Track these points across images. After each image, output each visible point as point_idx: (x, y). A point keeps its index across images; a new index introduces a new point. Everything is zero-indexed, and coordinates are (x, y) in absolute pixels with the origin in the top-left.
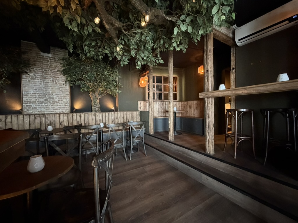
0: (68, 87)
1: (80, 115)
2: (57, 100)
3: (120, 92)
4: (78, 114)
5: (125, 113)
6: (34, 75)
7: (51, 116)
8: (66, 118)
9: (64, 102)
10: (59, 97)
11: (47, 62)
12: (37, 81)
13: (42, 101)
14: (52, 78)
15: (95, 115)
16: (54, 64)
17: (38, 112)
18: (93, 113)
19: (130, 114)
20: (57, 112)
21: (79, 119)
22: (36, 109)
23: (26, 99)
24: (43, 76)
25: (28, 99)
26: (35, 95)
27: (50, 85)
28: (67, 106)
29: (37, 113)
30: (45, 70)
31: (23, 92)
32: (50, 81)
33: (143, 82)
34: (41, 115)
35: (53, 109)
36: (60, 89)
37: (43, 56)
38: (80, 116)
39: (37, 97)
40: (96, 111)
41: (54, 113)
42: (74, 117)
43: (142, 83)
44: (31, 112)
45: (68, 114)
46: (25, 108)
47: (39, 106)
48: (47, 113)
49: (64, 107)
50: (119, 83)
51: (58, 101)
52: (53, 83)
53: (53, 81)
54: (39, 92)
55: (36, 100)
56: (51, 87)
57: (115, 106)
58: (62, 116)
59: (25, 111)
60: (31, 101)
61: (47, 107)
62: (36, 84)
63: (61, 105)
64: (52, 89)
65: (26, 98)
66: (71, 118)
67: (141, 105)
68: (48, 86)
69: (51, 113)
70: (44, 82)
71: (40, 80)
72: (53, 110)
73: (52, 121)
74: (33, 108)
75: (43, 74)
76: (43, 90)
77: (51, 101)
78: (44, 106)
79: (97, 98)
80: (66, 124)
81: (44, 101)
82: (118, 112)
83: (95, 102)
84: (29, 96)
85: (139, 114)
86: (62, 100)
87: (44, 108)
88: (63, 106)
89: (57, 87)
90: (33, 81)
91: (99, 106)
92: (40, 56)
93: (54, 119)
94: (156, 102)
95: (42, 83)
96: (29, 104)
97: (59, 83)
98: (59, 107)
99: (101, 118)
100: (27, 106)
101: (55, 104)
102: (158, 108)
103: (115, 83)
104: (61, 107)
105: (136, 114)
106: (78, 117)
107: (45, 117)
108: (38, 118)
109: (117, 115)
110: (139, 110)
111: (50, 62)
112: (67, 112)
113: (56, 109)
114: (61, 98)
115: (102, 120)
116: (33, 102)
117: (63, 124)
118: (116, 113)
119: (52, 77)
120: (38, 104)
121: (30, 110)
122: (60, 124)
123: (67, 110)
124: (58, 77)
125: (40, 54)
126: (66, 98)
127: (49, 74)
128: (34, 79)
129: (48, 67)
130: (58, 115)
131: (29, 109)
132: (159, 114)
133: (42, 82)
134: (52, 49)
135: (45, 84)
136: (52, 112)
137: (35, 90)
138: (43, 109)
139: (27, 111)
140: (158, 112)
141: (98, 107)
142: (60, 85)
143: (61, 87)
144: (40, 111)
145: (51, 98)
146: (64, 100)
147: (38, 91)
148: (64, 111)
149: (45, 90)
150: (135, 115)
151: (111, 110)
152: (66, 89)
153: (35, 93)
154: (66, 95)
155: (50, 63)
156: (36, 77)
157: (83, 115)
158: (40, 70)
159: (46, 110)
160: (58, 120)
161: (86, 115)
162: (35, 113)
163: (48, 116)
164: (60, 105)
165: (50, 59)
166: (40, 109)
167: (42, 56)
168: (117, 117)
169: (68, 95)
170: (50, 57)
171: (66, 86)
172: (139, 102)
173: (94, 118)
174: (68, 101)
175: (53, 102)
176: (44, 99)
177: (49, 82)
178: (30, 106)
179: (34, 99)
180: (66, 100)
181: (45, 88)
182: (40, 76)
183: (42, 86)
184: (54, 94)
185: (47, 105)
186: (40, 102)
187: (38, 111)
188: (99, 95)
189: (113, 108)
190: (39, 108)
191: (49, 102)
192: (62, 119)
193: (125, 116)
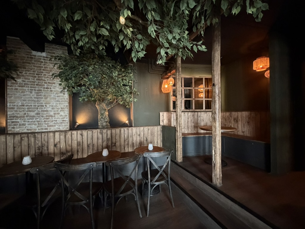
0: (66, 96)
1: (81, 133)
2: (52, 113)
3: (135, 100)
4: (79, 132)
5: (142, 128)
6: (23, 81)
7: (43, 136)
8: (62, 137)
9: (61, 116)
10: (55, 109)
11: (40, 63)
12: (27, 88)
13: (32, 115)
14: (46, 85)
15: (102, 133)
16: (49, 65)
17: (28, 130)
18: (99, 130)
19: (149, 130)
20: (53, 129)
21: (79, 139)
22: (24, 126)
23: (12, 113)
24: (34, 82)
25: (13, 114)
26: (24, 107)
27: (44, 94)
28: (65, 121)
29: (26, 131)
30: (37, 74)
31: (8, 104)
32: (44, 88)
33: (166, 86)
34: (30, 135)
35: (46, 125)
36: (56, 98)
37: (36, 56)
38: (82, 135)
39: (27, 110)
40: (103, 128)
41: (48, 130)
42: (73, 136)
43: (165, 88)
44: (17, 130)
45: (65, 132)
46: (10, 125)
47: (28, 122)
48: (39, 131)
49: (61, 123)
50: (134, 89)
51: (53, 115)
52: (48, 91)
53: (47, 88)
54: (29, 103)
55: (25, 114)
56: (45, 96)
57: (129, 119)
58: (57, 134)
59: (10, 129)
60: (18, 115)
61: (39, 124)
62: (25, 93)
63: (58, 120)
64: (46, 98)
65: (12, 111)
66: (70, 137)
67: (164, 117)
68: (41, 95)
69: (44, 131)
70: (35, 90)
71: (31, 87)
72: (47, 127)
73: (43, 142)
74: (20, 125)
75: (34, 79)
76: (35, 101)
77: (45, 116)
78: (35, 122)
79: (105, 110)
80: (62, 145)
81: (35, 115)
82: (133, 128)
83: (102, 114)
84: (16, 109)
85: (161, 129)
86: (58, 114)
87: (35, 124)
88: (59, 121)
89: (52, 97)
90: (21, 89)
91: (107, 119)
92: (31, 55)
93: (46, 140)
94: (184, 113)
95: (33, 92)
96: (15, 119)
97: (55, 91)
98: (55, 123)
99: (109, 136)
100: (12, 122)
101: (49, 119)
102: (186, 121)
103: (129, 89)
104: (57, 123)
105: (157, 130)
106: (79, 136)
107: (35, 137)
108: (26, 139)
109: (131, 132)
110: (161, 123)
111: (43, 63)
112: (65, 129)
113: (50, 126)
114: (58, 111)
115: (110, 139)
116: (21, 117)
117: (58, 145)
118: (130, 129)
119: (45, 83)
120: (28, 119)
121: (17, 128)
122: (55, 145)
123: (66, 126)
124: (54, 83)
125: (31, 53)
126: (64, 111)
127: (42, 80)
128: (23, 86)
129: (41, 69)
130: (52, 134)
131: (15, 126)
132: (189, 130)
133: (32, 90)
134: (47, 47)
135: (38, 93)
136: (45, 129)
137: (24, 100)
138: (33, 126)
139: (13, 129)
140: (186, 127)
141: (106, 122)
142: (56, 94)
143: (58, 96)
144: (29, 128)
145: (44, 111)
146: (62, 113)
147: (27, 102)
148: (61, 128)
149: (37, 101)
150: (155, 131)
151: (124, 125)
152: (64, 99)
153: (24, 106)
154: (64, 106)
155: (44, 65)
156: (25, 84)
157: (85, 133)
158: (30, 74)
159: (38, 127)
160: (52, 140)
161: (90, 132)
162: (23, 132)
163: (39, 136)
164: (56, 119)
165: (45, 60)
166: (29, 126)
167: (33, 55)
168: (131, 134)
169: (66, 106)
170: (44, 57)
171: (64, 94)
172: (161, 114)
173: (100, 136)
174: (66, 114)
175: (47, 116)
176: (36, 112)
177: (42, 89)
178: (17, 122)
179: (23, 113)
180: (65, 113)
181: (37, 98)
182: (30, 82)
183: (33, 95)
184: (48, 106)
185: (38, 120)
186: (31, 116)
187: (27, 128)
188: (108, 106)
189: (127, 122)
190: (28, 124)
191: (42, 117)
192: (57, 140)
193: (142, 133)
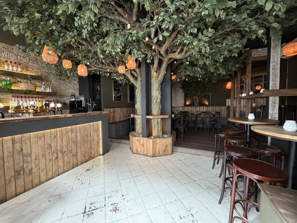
0: (183, 94)
2: (179, 101)
3: (212, 94)
4: (187, 107)
5: (215, 107)
7: (177, 108)
8: (182, 109)
10: (180, 99)
15: (195, 108)
19: (219, 108)
20: (179, 106)
27: (177, 94)
28: (183, 103)
32: (177, 92)
38: (188, 108)
40: (196, 106)
42: (185, 108)
43: (228, 86)
45: (183, 107)
58: (181, 107)
61: (175, 104)
64: (177, 96)
67: (229, 102)
69: (177, 106)
79: (197, 99)
82: (210, 107)
83: (196, 101)
85: (227, 108)
88: (181, 103)
91: (198, 103)
99: (198, 109)
103: (208, 89)
106: (187, 109)
110: (227, 105)
118: (208, 107)
119: (177, 90)
122: (180, 111)
124: (180, 90)
130: (179, 107)
142: (180, 94)
146: (182, 100)
148: (182, 106)
150: (222, 109)
151: (206, 105)
161: (191, 108)
168: (209, 109)
169: (183, 98)
172: (227, 100)
173: (195, 109)
175: (177, 101)
184: (178, 98)
188: (198, 97)
189: (208, 104)
192: (180, 109)
193: (215, 109)
